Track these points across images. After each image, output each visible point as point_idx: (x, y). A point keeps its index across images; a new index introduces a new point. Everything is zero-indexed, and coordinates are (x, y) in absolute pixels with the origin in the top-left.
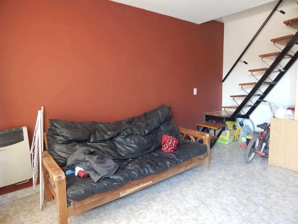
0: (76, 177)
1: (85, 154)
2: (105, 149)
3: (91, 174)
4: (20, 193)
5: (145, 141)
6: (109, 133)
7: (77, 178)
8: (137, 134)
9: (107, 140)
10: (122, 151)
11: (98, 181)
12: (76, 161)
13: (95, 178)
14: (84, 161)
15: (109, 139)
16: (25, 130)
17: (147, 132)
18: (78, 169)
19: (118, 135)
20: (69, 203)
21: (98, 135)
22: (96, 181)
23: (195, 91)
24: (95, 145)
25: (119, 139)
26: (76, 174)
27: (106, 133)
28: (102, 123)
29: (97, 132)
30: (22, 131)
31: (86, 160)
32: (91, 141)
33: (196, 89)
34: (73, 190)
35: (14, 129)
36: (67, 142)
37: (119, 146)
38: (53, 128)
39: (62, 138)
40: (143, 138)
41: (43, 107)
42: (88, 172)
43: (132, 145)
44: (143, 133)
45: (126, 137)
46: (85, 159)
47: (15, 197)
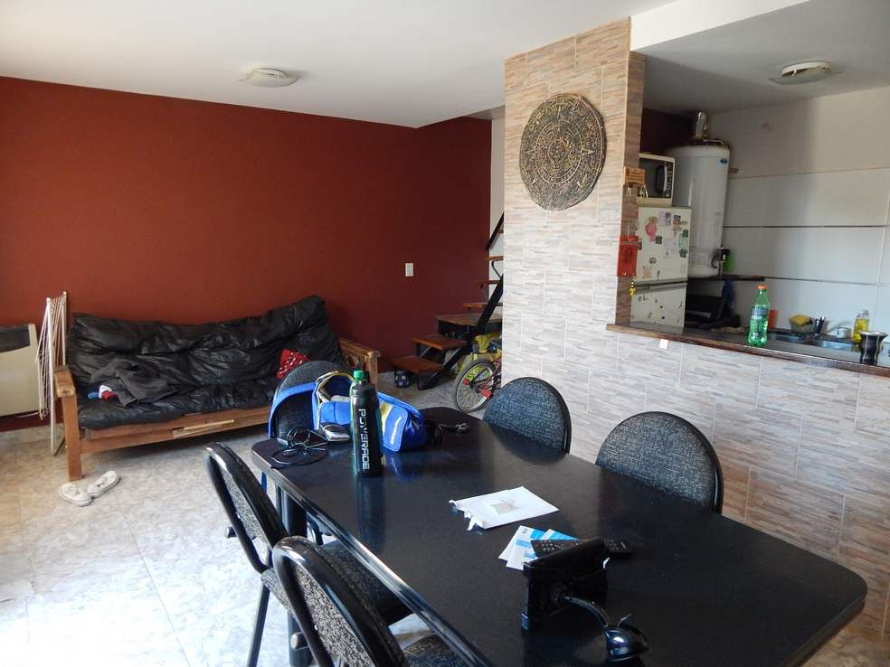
0: (99, 399)
1: (119, 368)
2: (167, 367)
3: (121, 396)
4: (25, 434)
5: (248, 359)
6: (180, 341)
7: (102, 402)
8: (235, 347)
9: (174, 353)
10: (198, 373)
11: (129, 406)
12: (101, 377)
13: (125, 401)
14: (113, 377)
15: (176, 352)
16: (32, 328)
17: (256, 343)
18: (103, 389)
19: (198, 345)
20: (82, 431)
21: (158, 342)
22: (125, 404)
23: (409, 270)
24: (150, 359)
25: (200, 353)
26: (100, 396)
27: (173, 342)
28: (171, 325)
29: (157, 339)
30: (27, 331)
31: (117, 375)
32: (143, 353)
33: (412, 264)
34: (87, 414)
35: (14, 327)
36: (98, 351)
37: (195, 364)
38: (76, 327)
39: (90, 345)
40: (243, 354)
41: (65, 293)
42: (116, 393)
43: (220, 364)
44: (248, 345)
45: (213, 349)
46: (115, 374)
47: (16, 439)
